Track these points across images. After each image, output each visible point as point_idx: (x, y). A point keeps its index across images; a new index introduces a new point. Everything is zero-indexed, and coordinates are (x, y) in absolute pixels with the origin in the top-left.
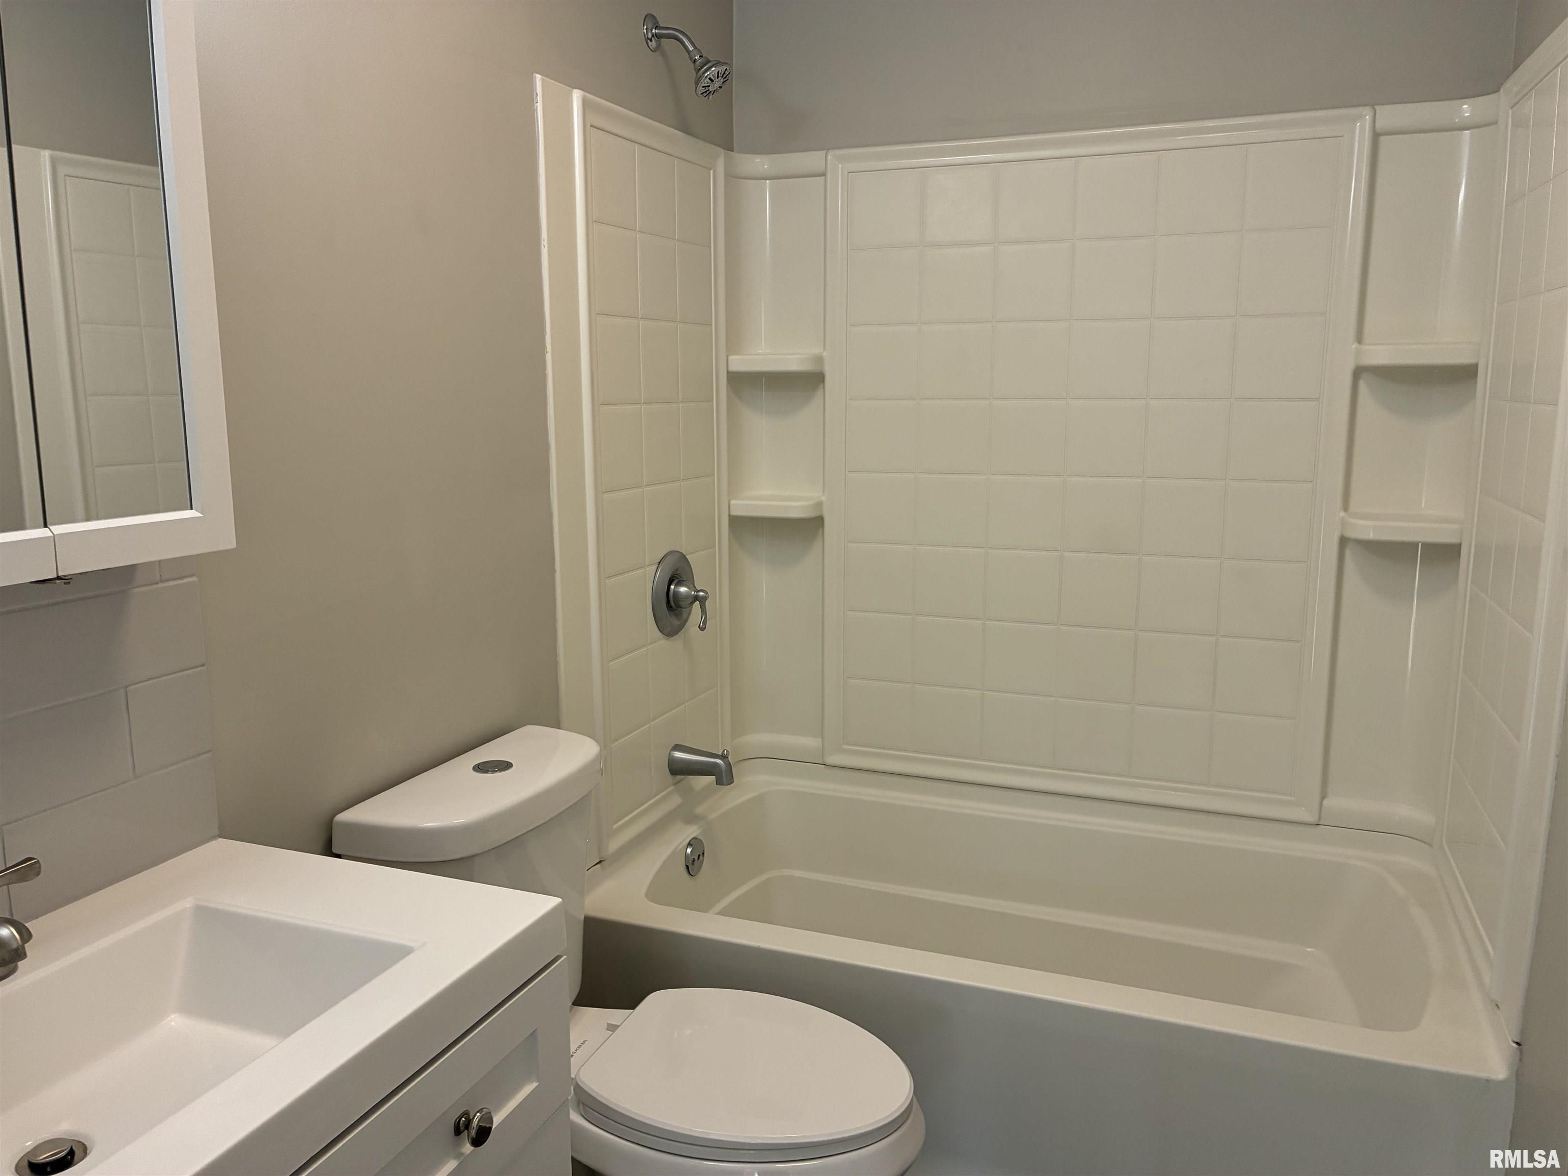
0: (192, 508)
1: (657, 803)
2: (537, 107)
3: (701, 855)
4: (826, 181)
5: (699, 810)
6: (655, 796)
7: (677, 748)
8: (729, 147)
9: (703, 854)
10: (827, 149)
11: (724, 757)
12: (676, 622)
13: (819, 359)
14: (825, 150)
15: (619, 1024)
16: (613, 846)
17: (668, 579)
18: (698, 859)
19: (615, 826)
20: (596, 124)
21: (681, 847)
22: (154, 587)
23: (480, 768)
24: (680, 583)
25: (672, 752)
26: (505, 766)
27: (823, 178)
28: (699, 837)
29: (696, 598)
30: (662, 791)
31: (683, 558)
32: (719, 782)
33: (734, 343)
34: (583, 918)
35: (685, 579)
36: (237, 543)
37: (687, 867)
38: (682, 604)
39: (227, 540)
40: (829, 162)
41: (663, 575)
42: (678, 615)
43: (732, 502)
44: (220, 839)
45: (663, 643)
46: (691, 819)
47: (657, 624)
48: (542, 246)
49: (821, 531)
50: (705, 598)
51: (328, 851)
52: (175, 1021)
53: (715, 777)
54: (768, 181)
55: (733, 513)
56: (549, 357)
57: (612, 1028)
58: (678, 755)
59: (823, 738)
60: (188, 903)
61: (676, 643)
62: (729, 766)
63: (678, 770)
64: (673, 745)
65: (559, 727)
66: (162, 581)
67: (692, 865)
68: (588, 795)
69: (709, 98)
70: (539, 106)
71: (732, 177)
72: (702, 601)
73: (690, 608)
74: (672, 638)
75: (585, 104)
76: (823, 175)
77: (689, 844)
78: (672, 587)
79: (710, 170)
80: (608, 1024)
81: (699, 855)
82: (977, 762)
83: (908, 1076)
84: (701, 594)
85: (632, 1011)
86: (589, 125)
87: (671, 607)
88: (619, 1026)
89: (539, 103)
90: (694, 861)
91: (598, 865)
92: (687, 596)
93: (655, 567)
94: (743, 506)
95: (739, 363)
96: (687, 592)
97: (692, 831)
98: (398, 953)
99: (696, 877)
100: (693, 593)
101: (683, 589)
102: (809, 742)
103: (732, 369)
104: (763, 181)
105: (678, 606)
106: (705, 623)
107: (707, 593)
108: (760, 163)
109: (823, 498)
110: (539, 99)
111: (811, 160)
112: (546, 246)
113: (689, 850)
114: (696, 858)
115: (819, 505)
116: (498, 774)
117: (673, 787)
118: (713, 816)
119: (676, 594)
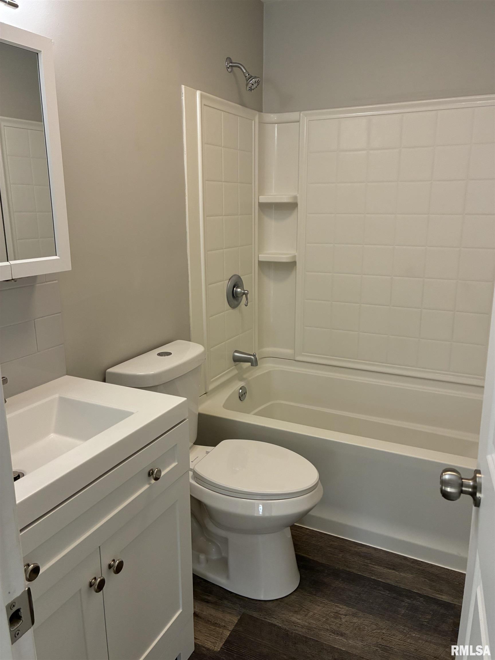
0: (56, 256)
1: (228, 372)
2: (182, 98)
3: (245, 393)
4: (300, 124)
5: (245, 376)
6: (227, 370)
7: (236, 351)
8: (260, 110)
9: (246, 392)
10: (300, 111)
11: (254, 356)
12: (236, 303)
13: (295, 197)
14: (299, 111)
15: (210, 451)
16: (211, 387)
17: (233, 286)
18: (244, 394)
19: (212, 380)
20: (206, 104)
21: (237, 389)
22: (44, 284)
23: (160, 354)
24: (238, 288)
25: (234, 353)
26: (170, 354)
27: (299, 123)
28: (244, 386)
29: (244, 293)
30: (231, 367)
31: (239, 277)
32: (252, 365)
33: (261, 191)
34: (198, 413)
35: (240, 286)
36: (72, 269)
37: (240, 397)
38: (238, 295)
39: (67, 267)
40: (301, 116)
41: (231, 284)
42: (237, 300)
43: (260, 255)
44: (67, 376)
45: (231, 311)
46: (241, 379)
47: (229, 304)
48: (184, 154)
49: (295, 267)
50: (247, 293)
51: (104, 381)
52: (52, 436)
53: (250, 363)
54: (276, 125)
55: (260, 260)
56: (187, 198)
57: (207, 453)
58: (237, 354)
59: (294, 350)
60: (57, 396)
61: (235, 311)
62: (256, 359)
63: (237, 360)
64: (234, 351)
65: (190, 341)
66: (46, 282)
67: (242, 396)
68: (200, 366)
69: (252, 92)
70: (183, 98)
71: (262, 123)
72: (246, 294)
73: (242, 297)
74: (235, 309)
75: (202, 96)
76: (299, 122)
77: (241, 389)
78: (235, 289)
79: (253, 120)
80: (206, 451)
81: (244, 393)
82: (356, 360)
83: (317, 473)
84: (246, 292)
85: (214, 447)
86: (203, 104)
87: (234, 297)
88: (209, 452)
89: (183, 97)
90: (242, 395)
91: (205, 395)
92: (241, 292)
93: (228, 281)
94: (264, 257)
95: (263, 199)
96: (240, 291)
97: (242, 384)
98: (127, 414)
99: (244, 401)
100: (243, 291)
101: (239, 290)
102: (288, 351)
103: (260, 201)
104: (274, 124)
105: (237, 297)
106: (247, 303)
107: (248, 291)
108: (273, 117)
109: (296, 254)
110: (184, 95)
111: (293, 116)
112: (186, 154)
113: (240, 391)
114: (243, 394)
115: (295, 257)
116: (166, 357)
117: (234, 367)
118: (250, 379)
119: (236, 292)
